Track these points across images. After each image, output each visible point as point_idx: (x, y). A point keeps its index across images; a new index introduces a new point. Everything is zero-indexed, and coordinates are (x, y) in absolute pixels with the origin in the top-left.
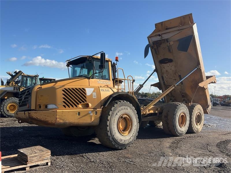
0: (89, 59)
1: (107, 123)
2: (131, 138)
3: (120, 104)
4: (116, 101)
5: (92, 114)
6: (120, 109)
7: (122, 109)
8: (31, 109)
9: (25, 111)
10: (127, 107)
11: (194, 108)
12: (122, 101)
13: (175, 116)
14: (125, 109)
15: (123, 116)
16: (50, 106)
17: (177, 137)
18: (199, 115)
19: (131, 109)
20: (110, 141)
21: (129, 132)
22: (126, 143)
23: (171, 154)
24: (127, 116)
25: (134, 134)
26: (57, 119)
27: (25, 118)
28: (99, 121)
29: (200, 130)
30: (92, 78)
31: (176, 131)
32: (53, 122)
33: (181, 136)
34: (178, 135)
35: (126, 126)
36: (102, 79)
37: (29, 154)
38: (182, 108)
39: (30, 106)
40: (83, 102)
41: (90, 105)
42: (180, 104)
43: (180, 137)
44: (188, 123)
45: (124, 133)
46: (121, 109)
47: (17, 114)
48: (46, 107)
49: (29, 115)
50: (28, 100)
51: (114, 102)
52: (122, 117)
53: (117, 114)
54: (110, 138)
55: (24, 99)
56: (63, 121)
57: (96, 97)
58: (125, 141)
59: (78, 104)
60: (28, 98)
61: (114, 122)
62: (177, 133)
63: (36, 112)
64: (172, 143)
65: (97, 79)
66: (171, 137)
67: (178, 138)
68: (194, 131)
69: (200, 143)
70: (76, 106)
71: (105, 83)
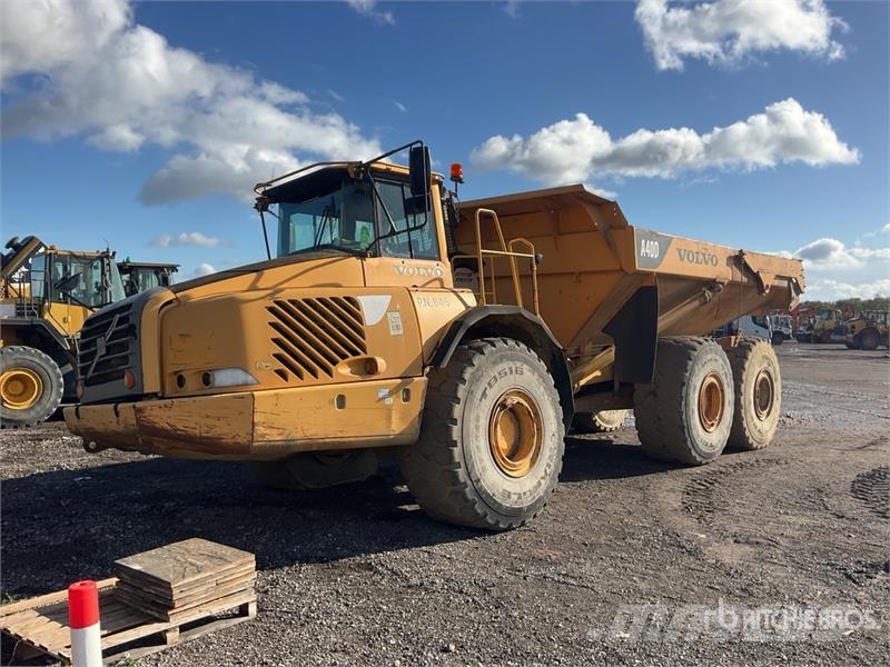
0: (357, 174)
1: (449, 430)
2: (539, 484)
3: (492, 353)
4: (476, 345)
5: (389, 401)
6: (494, 372)
7: (503, 374)
8: (145, 392)
9: (116, 400)
10: (519, 364)
11: (750, 356)
12: (500, 343)
13: (684, 388)
14: (511, 372)
15: (509, 402)
16: (223, 378)
17: (694, 470)
18: (764, 379)
19: (534, 369)
20: (466, 500)
21: (533, 462)
22: (527, 502)
23: (703, 536)
24: (522, 401)
25: (549, 466)
26: (256, 428)
27: (121, 428)
28: (417, 426)
29: (770, 436)
30: (374, 256)
31: (690, 446)
32: (239, 440)
33: (707, 463)
34: (699, 459)
35: (519, 438)
36: (412, 257)
37: (171, 576)
38: (709, 357)
39: (138, 381)
40: (355, 353)
41: (381, 362)
42: (701, 344)
43: (703, 468)
44: (729, 411)
45: (514, 466)
46: (500, 373)
47: (78, 417)
48: (206, 379)
49: (137, 419)
50: (126, 357)
51: (470, 348)
52: (503, 406)
53: (484, 395)
54: (467, 490)
55: (104, 352)
56: (280, 435)
57: (401, 332)
58: (520, 497)
59: (335, 363)
60: (124, 347)
61: (477, 427)
62: (694, 453)
63: (166, 406)
64: (688, 494)
65: (391, 256)
66: (672, 469)
67: (697, 470)
68: (751, 441)
69: (786, 485)
70: (328, 372)
71: (422, 271)
